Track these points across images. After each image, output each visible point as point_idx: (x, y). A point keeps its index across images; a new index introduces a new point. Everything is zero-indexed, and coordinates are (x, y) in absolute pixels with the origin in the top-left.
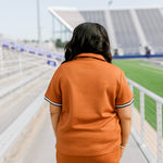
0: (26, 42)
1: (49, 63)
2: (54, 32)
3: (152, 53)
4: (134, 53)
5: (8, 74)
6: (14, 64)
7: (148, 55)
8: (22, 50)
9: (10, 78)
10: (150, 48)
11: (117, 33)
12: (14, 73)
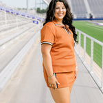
0: (19, 9)
1: (34, 22)
2: (36, 4)
3: (94, 17)
4: (83, 17)
5: (10, 28)
6: (13, 22)
7: (91, 19)
8: (17, 14)
9: (12, 30)
10: (92, 14)
11: (73, 5)
12: (14, 27)
